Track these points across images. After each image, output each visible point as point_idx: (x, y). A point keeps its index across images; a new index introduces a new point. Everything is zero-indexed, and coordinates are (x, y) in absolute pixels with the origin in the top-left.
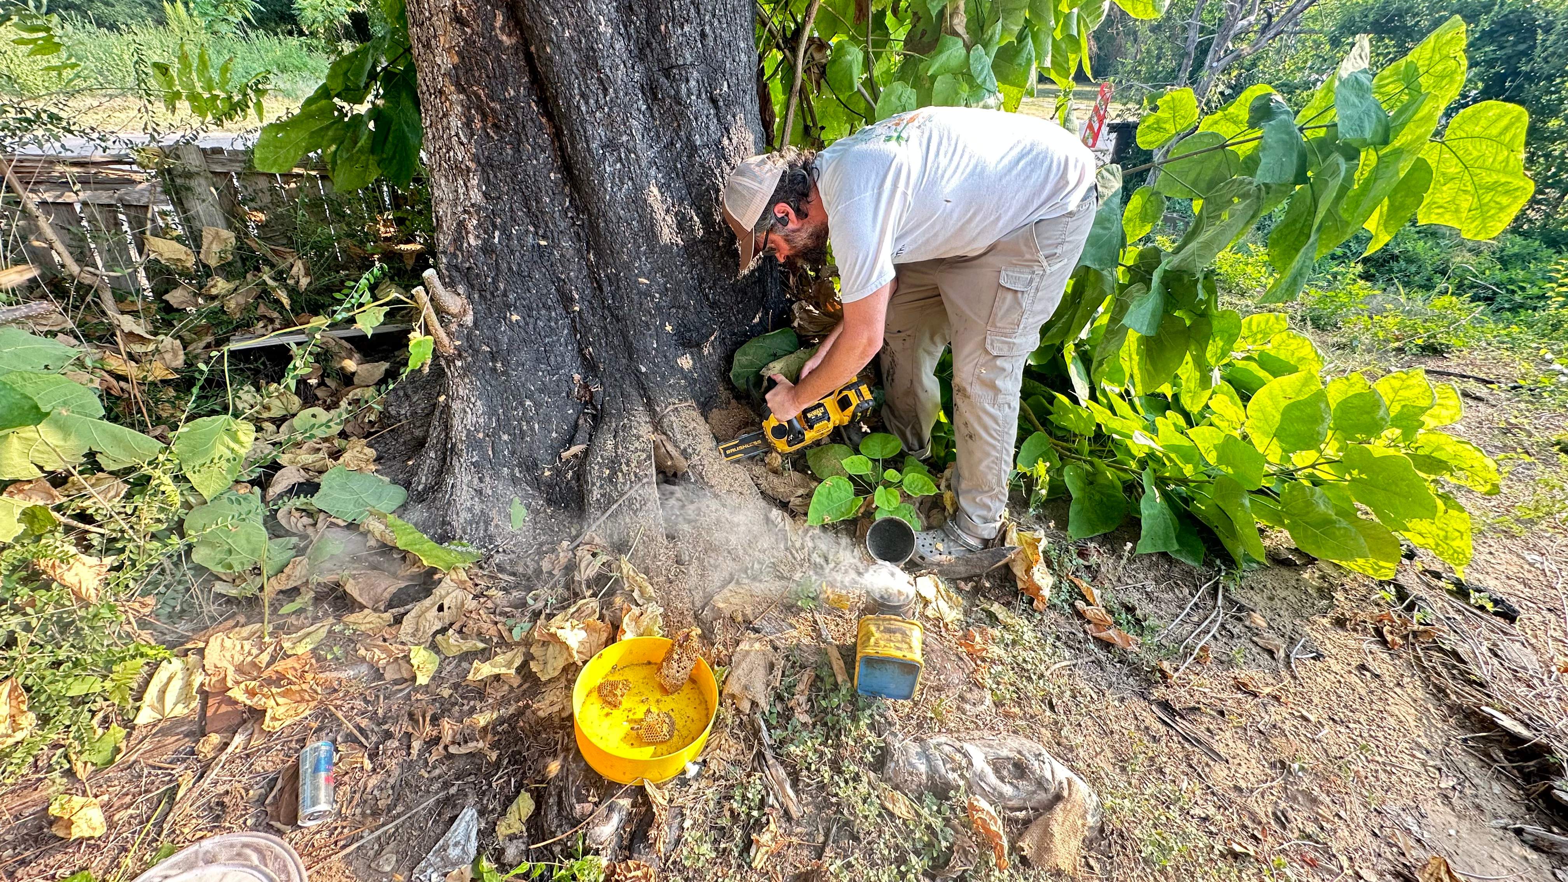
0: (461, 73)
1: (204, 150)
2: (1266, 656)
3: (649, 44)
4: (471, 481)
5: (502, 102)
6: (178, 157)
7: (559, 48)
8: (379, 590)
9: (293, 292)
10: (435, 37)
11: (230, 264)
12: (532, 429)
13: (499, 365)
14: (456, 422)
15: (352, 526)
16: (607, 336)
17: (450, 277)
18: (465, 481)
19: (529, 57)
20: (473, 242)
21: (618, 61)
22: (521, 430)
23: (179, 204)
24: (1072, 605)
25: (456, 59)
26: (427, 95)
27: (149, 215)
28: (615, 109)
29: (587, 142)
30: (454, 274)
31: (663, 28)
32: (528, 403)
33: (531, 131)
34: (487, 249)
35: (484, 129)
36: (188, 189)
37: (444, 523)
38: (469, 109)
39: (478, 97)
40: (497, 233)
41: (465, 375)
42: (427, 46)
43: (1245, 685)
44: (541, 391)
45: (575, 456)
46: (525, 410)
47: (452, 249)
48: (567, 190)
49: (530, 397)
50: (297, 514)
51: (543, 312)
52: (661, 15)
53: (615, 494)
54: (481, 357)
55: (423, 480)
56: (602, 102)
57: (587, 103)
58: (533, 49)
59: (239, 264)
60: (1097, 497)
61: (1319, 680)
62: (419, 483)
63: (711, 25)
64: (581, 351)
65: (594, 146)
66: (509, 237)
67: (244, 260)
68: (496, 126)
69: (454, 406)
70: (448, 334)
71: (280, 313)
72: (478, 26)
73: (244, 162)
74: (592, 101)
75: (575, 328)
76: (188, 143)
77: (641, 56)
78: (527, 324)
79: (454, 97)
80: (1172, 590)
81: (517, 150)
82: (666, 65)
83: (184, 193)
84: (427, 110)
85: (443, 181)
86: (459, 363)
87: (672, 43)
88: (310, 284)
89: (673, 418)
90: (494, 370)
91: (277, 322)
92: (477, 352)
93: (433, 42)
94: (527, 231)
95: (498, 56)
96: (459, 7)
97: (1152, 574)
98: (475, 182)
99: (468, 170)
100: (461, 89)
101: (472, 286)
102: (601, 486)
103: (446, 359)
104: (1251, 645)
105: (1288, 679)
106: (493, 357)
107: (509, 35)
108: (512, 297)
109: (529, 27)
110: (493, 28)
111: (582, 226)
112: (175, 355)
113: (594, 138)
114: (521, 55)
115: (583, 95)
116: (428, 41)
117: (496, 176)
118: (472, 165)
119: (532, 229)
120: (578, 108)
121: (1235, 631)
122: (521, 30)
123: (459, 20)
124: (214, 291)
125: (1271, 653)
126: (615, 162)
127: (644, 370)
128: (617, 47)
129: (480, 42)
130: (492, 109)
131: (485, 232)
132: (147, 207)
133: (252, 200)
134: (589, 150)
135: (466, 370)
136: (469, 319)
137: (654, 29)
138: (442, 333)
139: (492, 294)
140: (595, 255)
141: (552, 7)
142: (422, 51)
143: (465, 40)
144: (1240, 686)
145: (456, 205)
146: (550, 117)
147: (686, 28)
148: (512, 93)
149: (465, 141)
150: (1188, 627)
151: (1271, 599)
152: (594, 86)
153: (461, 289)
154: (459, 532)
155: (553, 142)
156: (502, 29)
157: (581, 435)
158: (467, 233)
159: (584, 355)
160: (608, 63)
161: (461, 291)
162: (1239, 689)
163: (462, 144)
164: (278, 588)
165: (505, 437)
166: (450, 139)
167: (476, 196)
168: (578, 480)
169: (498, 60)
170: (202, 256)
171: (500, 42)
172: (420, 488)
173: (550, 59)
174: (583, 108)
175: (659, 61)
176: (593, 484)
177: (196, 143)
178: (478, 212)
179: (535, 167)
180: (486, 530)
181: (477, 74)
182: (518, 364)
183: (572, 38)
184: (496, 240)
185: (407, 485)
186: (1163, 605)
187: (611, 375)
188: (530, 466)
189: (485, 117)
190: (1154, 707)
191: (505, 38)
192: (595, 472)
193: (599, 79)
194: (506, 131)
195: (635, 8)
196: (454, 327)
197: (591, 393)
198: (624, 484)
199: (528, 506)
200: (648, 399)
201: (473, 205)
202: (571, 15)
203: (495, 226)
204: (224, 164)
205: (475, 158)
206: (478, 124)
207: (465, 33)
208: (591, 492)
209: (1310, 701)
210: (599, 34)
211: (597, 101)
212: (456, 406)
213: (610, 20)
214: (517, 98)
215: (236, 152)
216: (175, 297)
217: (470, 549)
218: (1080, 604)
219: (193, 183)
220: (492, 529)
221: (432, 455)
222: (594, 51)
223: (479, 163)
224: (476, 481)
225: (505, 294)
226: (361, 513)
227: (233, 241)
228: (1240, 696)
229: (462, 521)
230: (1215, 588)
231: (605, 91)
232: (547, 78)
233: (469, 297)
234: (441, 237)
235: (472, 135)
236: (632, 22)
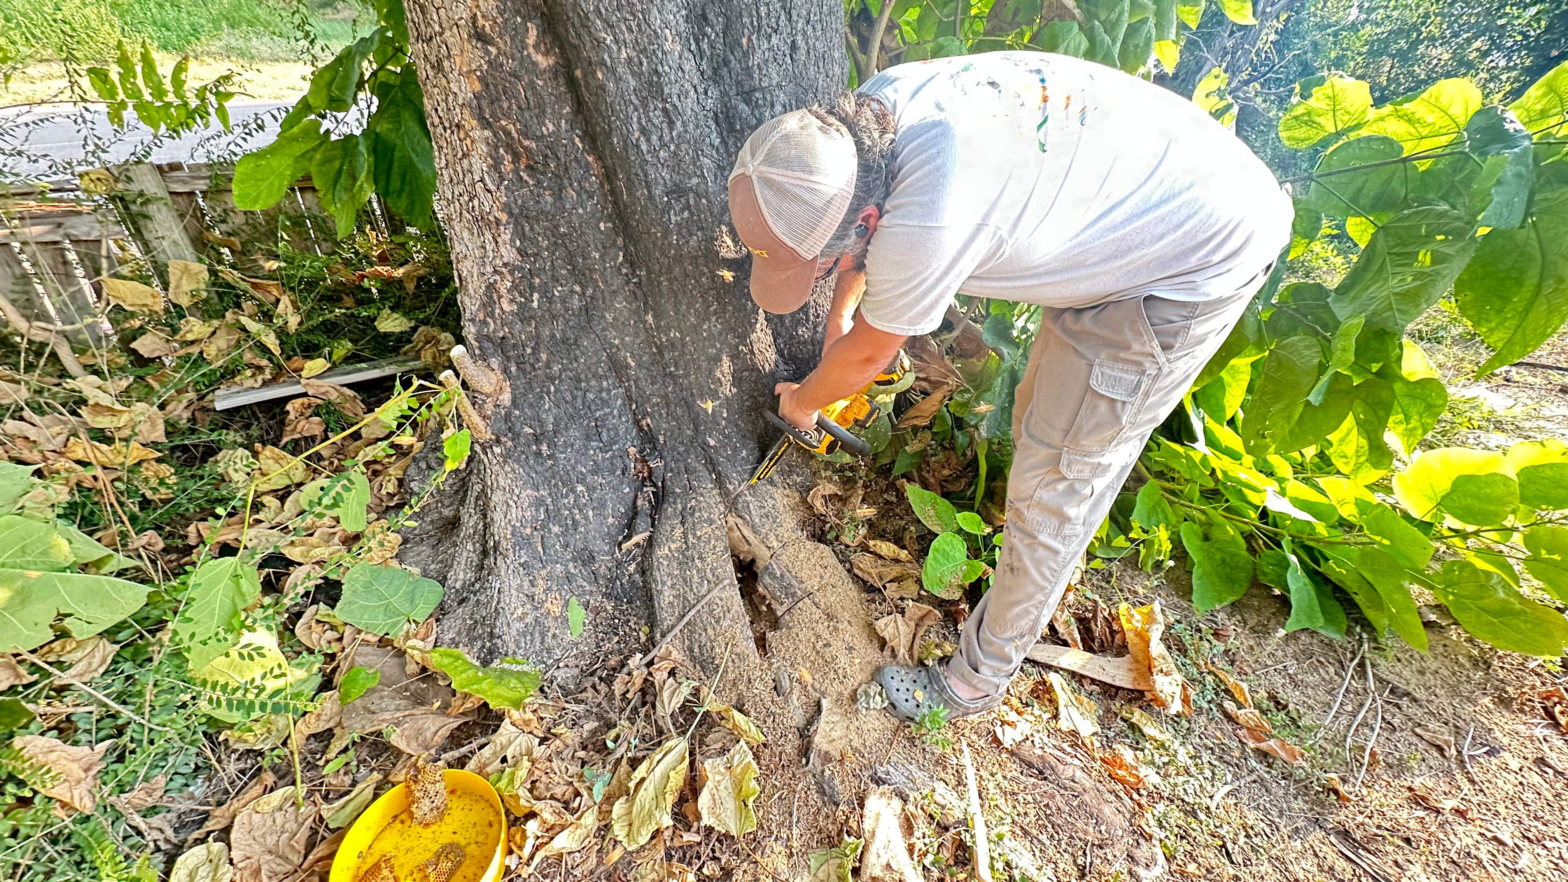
0: (484, 103)
1: (159, 167)
2: (1436, 754)
3: (726, 62)
4: (521, 586)
5: (538, 139)
6: (129, 180)
7: (614, 71)
8: (429, 734)
9: (282, 333)
10: (449, 56)
11: (205, 301)
12: (586, 518)
13: (544, 447)
14: (498, 516)
15: (383, 642)
16: (668, 405)
17: (480, 348)
18: (514, 585)
19: (572, 82)
20: (506, 307)
21: (687, 86)
22: (573, 520)
23: (138, 234)
24: (1220, 706)
25: (478, 87)
26: (440, 129)
27: (104, 252)
28: (684, 147)
29: (648, 187)
30: (487, 345)
31: (744, 41)
32: (580, 488)
33: (576, 172)
34: (524, 314)
35: (516, 171)
36: (146, 217)
37: (492, 635)
38: (496, 148)
39: (508, 134)
40: (536, 296)
41: (505, 462)
42: (438, 67)
43: (1423, 798)
44: (594, 472)
45: (637, 545)
46: (577, 497)
47: (481, 316)
48: (620, 241)
49: (582, 480)
50: (319, 628)
51: (593, 383)
52: (743, 25)
53: (691, 597)
54: (522, 440)
55: (460, 575)
56: (667, 138)
57: (648, 140)
58: (578, 73)
59: (216, 299)
60: (1218, 556)
61: (1500, 783)
62: (456, 580)
63: (805, 33)
64: (637, 422)
65: (657, 192)
66: (550, 300)
67: (220, 295)
68: (530, 168)
69: (494, 498)
70: (484, 418)
71: (270, 360)
72: (504, 43)
73: (210, 177)
74: (654, 138)
75: (630, 398)
76: (139, 162)
77: (716, 77)
78: (575, 398)
79: (477, 134)
80: (1316, 670)
81: (558, 196)
82: (747, 88)
83: (141, 222)
84: (440, 148)
85: (466, 234)
86: (497, 450)
87: (756, 59)
88: (300, 324)
89: (749, 498)
90: (539, 454)
91: (267, 371)
92: (516, 437)
93: (446, 64)
94: (572, 292)
95: (532, 82)
96: (481, 22)
97: (1290, 651)
98: (507, 237)
99: (498, 222)
100: (485, 124)
101: (508, 359)
102: (672, 586)
103: (481, 445)
104: (1415, 740)
105: (1466, 785)
106: (537, 439)
107: (546, 54)
108: (556, 368)
109: (575, 47)
110: (525, 47)
111: (639, 285)
112: (153, 424)
113: (657, 184)
114: (562, 80)
115: (643, 131)
116: (440, 61)
117: (532, 229)
118: (504, 217)
119: (577, 288)
120: (638, 146)
121: (1396, 722)
122: (561, 47)
123: (480, 37)
124: (190, 337)
125: (1440, 749)
126: (682, 210)
127: (712, 443)
128: (687, 68)
129: (509, 65)
130: (526, 148)
131: (521, 295)
132: (99, 241)
133: (223, 221)
134: (651, 197)
135: (506, 456)
136: (506, 398)
137: (733, 45)
138: (476, 419)
139: (532, 365)
140: (654, 316)
141: (605, 21)
142: (431, 73)
143: (489, 62)
144: (1418, 800)
145: (484, 264)
146: (600, 158)
147: (774, 40)
148: (551, 127)
149: (493, 188)
150: (1344, 720)
151: (1422, 673)
152: (657, 117)
153: (494, 362)
154: (512, 646)
155: (602, 185)
156: (536, 46)
157: (642, 523)
158: (500, 297)
159: (641, 429)
160: (675, 91)
161: (495, 366)
162: (1418, 804)
163: (489, 191)
164: (307, 732)
165: (556, 529)
166: (473, 185)
167: (509, 254)
168: (643, 573)
169: (532, 85)
170: (171, 296)
171: (534, 64)
172: (458, 585)
173: (603, 88)
174: (644, 147)
175: (738, 83)
176: (664, 583)
177: (150, 159)
178: (511, 273)
179: (581, 216)
180: (542, 643)
181: (505, 105)
182: (566, 445)
183: (630, 59)
184: (535, 304)
185: (443, 581)
186: (1310, 692)
187: (674, 449)
188: (587, 558)
189: (516, 157)
190: (1332, 838)
191: (539, 58)
192: (664, 569)
193: (665, 110)
194: (544, 173)
195: (711, 16)
196: (489, 409)
197: (650, 469)
198: (701, 584)
199: (586, 606)
200: (719, 475)
201: (505, 265)
202: (631, 30)
203: (532, 288)
204: (185, 183)
205: (506, 208)
206: (507, 166)
207: (488, 53)
208: (660, 592)
209: (1497, 814)
210: (664, 53)
211: (661, 138)
212: (497, 498)
213: (679, 34)
214: (557, 133)
215: (198, 167)
216: (145, 346)
217: (526, 668)
218: (1229, 706)
219: (152, 209)
220: (549, 640)
221: (470, 547)
222: (659, 76)
223: (510, 214)
224: (526, 584)
225: (548, 366)
226: (395, 625)
227: (206, 275)
228: (1421, 813)
229: (514, 633)
230: (1362, 665)
231: (671, 124)
232: (597, 110)
233: (505, 371)
234: (467, 300)
235: (502, 179)
236: (705, 34)
